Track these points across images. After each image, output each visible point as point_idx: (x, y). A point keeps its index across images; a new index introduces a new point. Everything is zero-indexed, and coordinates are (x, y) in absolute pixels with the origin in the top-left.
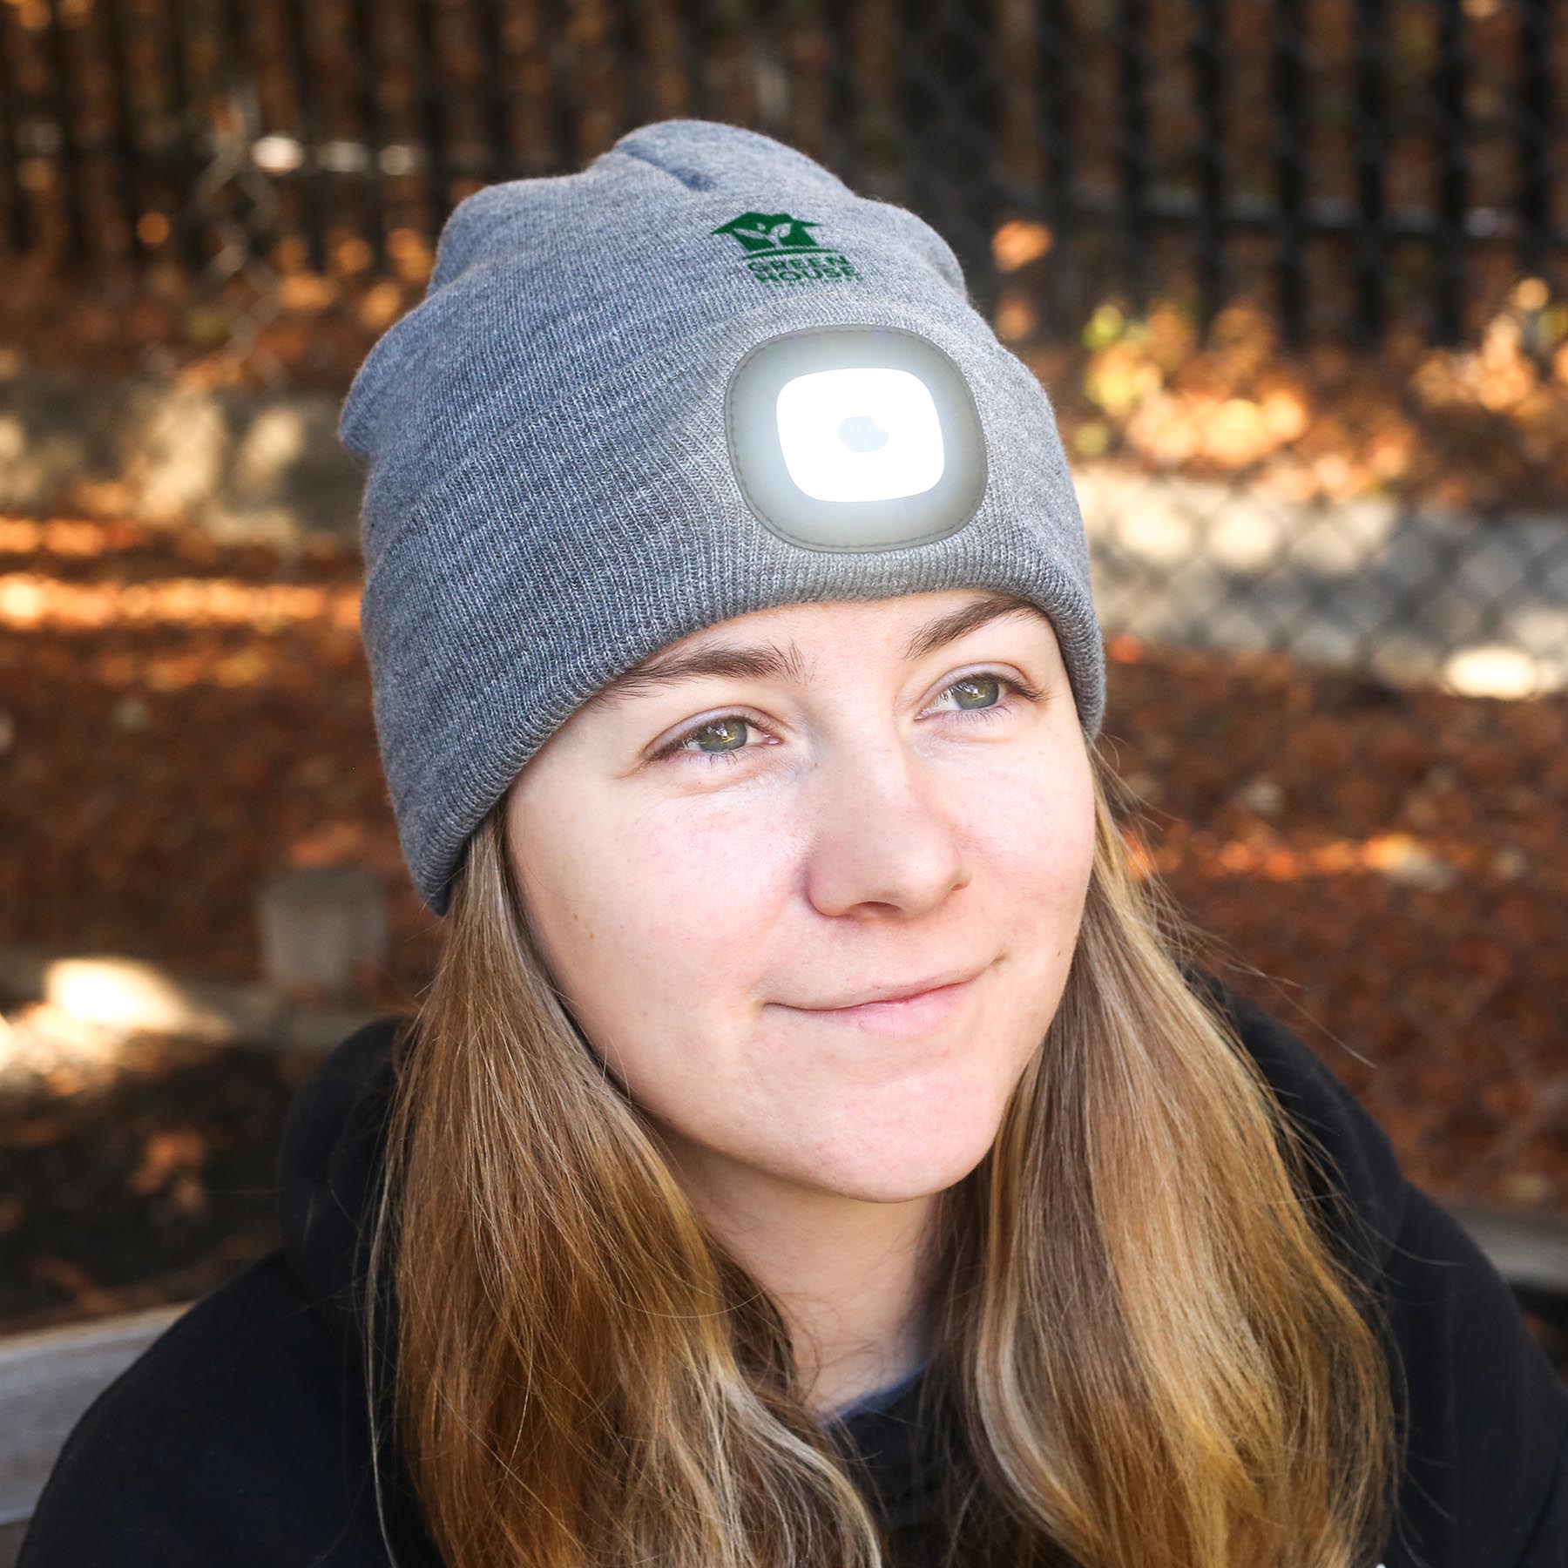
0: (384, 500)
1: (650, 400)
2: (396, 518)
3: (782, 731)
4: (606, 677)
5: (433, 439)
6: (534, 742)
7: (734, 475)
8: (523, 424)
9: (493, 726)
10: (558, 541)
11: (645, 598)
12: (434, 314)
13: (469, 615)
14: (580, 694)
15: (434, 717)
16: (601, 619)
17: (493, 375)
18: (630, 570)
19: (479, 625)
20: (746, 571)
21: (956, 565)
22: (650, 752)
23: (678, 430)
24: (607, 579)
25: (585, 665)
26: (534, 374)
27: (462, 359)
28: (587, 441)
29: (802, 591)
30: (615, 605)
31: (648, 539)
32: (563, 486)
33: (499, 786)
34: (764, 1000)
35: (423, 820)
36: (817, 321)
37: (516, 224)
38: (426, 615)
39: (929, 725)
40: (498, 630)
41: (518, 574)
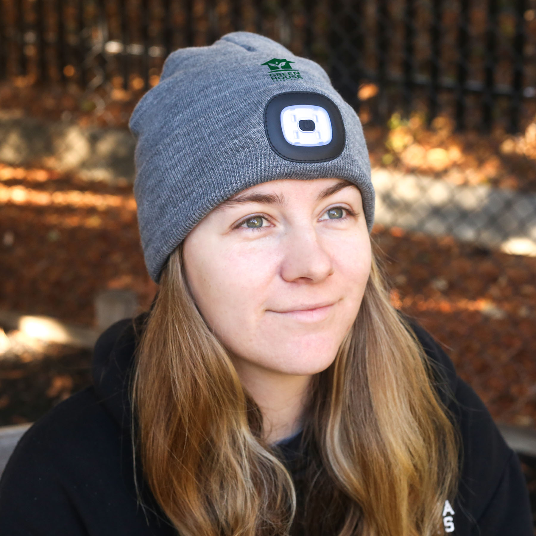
0: (146, 145)
1: (239, 111)
2: (150, 151)
3: (275, 223)
4: (221, 200)
5: (165, 125)
6: (196, 222)
7: (266, 136)
8: (196, 120)
9: (182, 217)
10: (207, 156)
11: (236, 174)
12: (164, 86)
13: (175, 181)
14: (212, 206)
15: (161, 214)
16: (220, 181)
17: (186, 105)
18: (231, 166)
19: (179, 184)
20: (269, 167)
21: (335, 169)
22: (233, 226)
23: (248, 121)
24: (223, 168)
25: (215, 196)
26: (200, 105)
27: (175, 100)
28: (218, 125)
29: (286, 174)
30: (225, 177)
31: (237, 156)
32: (209, 139)
33: (182, 236)
34: (266, 309)
35: (155, 249)
36: (293, 89)
37: (191, 60)
38: (161, 181)
39: (322, 223)
40: (185, 186)
41: (193, 167)
